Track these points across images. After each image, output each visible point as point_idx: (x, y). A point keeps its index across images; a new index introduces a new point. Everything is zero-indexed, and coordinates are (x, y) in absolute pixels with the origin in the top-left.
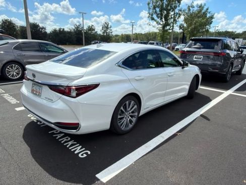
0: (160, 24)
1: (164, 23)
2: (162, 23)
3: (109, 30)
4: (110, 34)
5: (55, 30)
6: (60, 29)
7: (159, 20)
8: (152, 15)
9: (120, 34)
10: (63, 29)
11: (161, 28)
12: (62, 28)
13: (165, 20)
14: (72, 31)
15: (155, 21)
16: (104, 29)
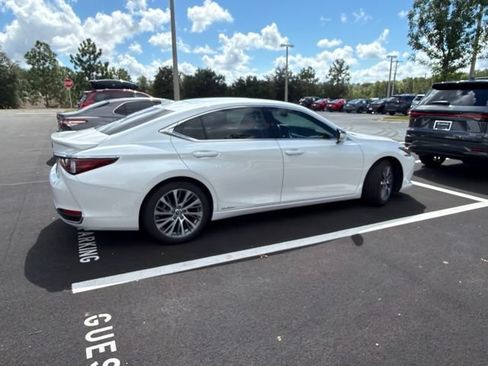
0: (437, 56)
1: (446, 52)
2: (441, 54)
3: (343, 75)
4: (346, 82)
5: (241, 81)
6: (249, 78)
7: (433, 48)
8: (417, 38)
9: (374, 82)
10: (255, 78)
11: (440, 66)
12: (253, 75)
13: (449, 48)
14: (272, 80)
15: (425, 50)
16: (333, 73)
